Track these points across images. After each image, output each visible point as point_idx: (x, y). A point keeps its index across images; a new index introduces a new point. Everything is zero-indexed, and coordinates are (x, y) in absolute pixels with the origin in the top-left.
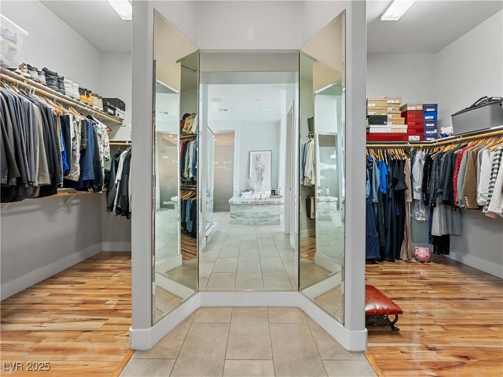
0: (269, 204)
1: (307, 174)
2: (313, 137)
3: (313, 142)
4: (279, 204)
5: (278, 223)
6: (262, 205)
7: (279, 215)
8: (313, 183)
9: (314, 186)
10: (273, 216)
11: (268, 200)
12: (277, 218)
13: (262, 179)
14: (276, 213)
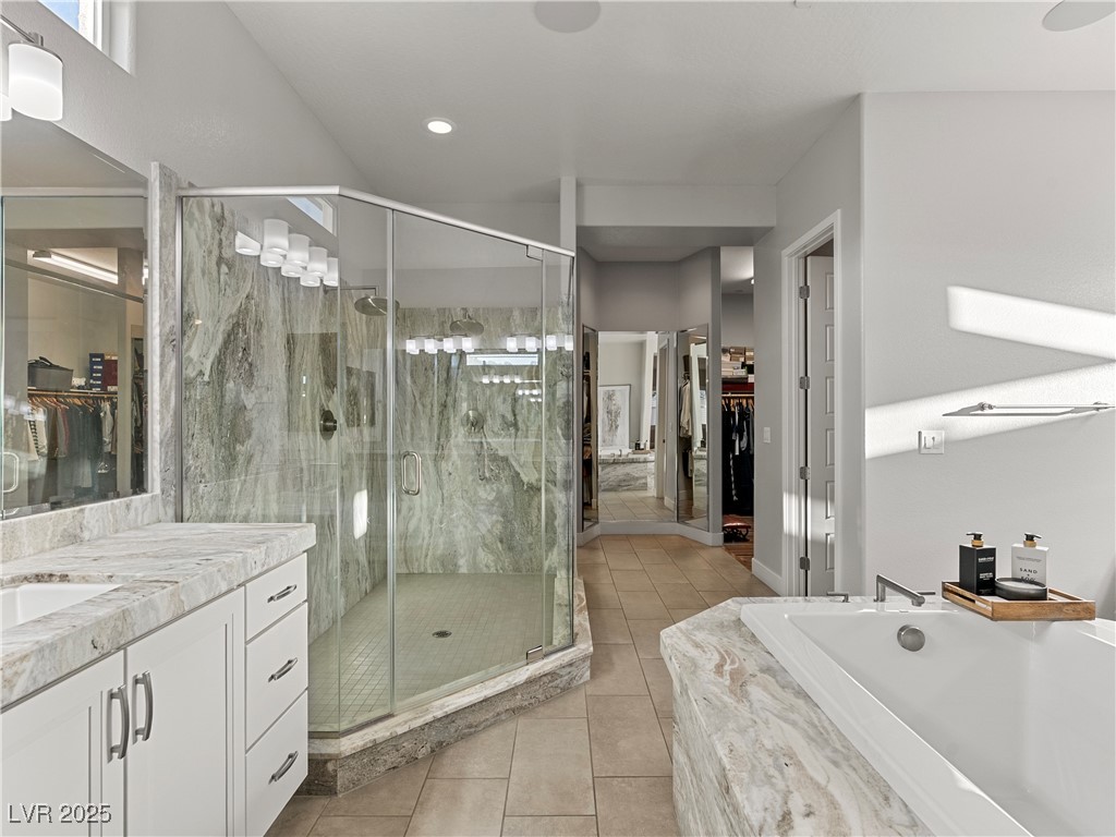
0: (633, 461)
1: (684, 423)
2: (689, 378)
3: (688, 385)
4: (645, 462)
5: (644, 487)
6: (623, 463)
7: (646, 478)
8: (690, 434)
9: (690, 437)
10: (638, 479)
11: (631, 456)
12: (644, 481)
13: (617, 427)
14: (642, 475)
